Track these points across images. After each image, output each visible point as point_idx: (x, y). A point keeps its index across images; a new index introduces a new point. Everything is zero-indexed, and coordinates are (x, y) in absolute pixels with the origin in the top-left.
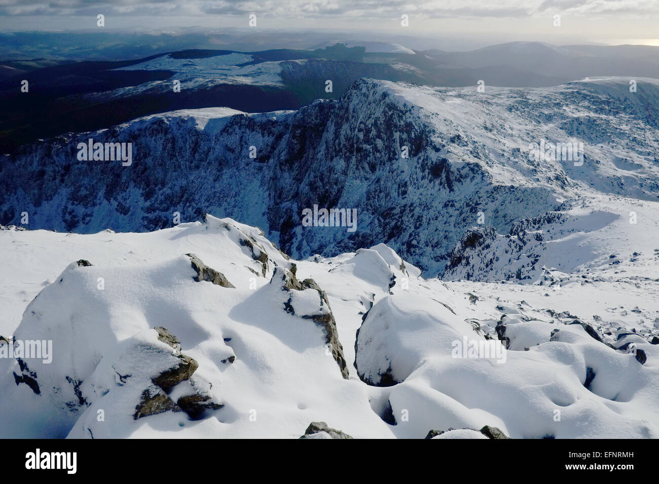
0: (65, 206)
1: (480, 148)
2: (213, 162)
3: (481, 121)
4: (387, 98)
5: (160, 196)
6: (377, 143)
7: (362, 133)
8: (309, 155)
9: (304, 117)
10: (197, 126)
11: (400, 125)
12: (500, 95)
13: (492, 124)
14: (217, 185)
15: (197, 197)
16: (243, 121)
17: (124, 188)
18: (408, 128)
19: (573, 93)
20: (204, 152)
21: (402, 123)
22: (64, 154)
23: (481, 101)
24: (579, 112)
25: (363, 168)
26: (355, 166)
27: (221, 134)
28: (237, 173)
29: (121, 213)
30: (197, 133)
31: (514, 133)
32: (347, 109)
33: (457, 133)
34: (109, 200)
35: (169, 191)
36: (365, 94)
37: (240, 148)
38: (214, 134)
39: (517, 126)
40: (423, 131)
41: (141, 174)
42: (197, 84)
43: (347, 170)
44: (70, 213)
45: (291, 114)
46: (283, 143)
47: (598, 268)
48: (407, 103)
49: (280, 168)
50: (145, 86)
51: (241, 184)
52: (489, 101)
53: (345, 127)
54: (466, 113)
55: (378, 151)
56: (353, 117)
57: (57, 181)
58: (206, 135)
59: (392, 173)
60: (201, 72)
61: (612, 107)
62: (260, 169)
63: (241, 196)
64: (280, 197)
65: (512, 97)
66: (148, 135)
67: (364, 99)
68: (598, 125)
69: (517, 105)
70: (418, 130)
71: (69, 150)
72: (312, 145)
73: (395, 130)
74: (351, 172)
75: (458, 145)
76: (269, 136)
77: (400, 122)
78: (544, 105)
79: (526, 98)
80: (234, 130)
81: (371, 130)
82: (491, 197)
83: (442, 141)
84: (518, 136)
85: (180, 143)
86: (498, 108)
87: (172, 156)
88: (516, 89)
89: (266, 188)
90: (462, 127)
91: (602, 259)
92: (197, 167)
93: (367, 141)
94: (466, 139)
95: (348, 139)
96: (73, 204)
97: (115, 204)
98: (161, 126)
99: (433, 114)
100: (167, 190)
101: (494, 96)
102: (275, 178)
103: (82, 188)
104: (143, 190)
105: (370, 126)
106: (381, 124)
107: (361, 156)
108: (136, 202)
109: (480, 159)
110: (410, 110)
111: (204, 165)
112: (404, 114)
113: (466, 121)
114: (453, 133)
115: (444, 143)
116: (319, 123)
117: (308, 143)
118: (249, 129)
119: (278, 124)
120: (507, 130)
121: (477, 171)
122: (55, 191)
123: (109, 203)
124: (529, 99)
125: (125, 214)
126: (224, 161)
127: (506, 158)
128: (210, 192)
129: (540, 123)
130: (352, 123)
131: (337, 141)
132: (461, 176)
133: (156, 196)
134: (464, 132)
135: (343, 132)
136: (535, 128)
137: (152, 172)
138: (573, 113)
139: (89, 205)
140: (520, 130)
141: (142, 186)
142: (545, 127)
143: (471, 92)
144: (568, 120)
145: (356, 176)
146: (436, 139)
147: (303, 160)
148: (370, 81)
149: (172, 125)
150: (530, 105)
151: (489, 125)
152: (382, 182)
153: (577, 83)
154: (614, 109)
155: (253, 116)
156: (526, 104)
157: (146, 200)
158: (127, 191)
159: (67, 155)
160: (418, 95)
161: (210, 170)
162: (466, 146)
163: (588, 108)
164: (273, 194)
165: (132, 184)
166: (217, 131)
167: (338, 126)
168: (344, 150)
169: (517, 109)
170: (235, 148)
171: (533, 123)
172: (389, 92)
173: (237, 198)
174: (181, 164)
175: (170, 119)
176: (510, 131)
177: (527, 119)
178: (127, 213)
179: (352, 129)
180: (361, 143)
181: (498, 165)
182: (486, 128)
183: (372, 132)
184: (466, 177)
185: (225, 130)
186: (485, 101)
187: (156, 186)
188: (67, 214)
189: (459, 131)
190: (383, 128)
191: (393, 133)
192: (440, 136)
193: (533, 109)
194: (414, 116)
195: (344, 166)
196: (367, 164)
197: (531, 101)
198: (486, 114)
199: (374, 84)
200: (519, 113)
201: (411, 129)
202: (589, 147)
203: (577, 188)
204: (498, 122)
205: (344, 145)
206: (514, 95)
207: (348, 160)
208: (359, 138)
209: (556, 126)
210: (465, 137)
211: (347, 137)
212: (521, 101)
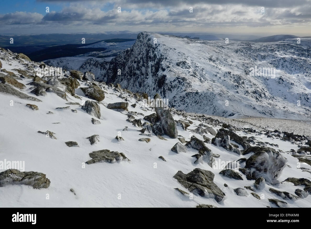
1: (199, 70)
3: (208, 56)
4: (149, 41)
6: (142, 69)
7: (136, 64)
8: (119, 80)
11: (152, 57)
13: (217, 58)
19: (284, 45)
23: (218, 46)
24: (286, 54)
25: (136, 85)
26: (132, 85)
33: (184, 60)
39: (237, 60)
40: (160, 58)
43: (128, 87)
52: (224, 46)
55: (143, 74)
59: (144, 87)
65: (241, 45)
68: (297, 62)
69: (243, 49)
70: (158, 59)
73: (150, 60)
74: (130, 88)
75: (181, 67)
78: (262, 50)
81: (140, 62)
82: (183, 101)
83: (170, 64)
86: (228, 50)
93: (138, 69)
94: (190, 65)
95: (129, 68)
99: (171, 49)
105: (139, 59)
106: (144, 57)
107: (135, 78)
109: (195, 77)
110: (157, 47)
112: (155, 50)
113: (196, 55)
114: (181, 60)
118: (95, 66)
120: (228, 62)
121: (182, 83)
124: (252, 47)
127: (218, 77)
129: (256, 60)
132: (172, 87)
134: (192, 60)
136: (251, 62)
138: (282, 55)
140: (238, 63)
142: (259, 62)
144: (277, 59)
145: (132, 90)
146: (165, 63)
148: (145, 33)
150: (252, 50)
151: (214, 58)
153: (289, 40)
156: (250, 49)
162: (188, 68)
163: (293, 53)
168: (127, 75)
169: (242, 52)
171: (251, 60)
176: (231, 63)
177: (247, 57)
179: (132, 62)
180: (135, 70)
181: (209, 81)
182: (210, 59)
185: (82, 67)
186: (220, 46)
189: (187, 59)
190: (145, 59)
191: (149, 62)
192: (169, 61)
193: (253, 52)
194: (158, 50)
195: (126, 84)
196: (138, 83)
197: (253, 48)
198: (216, 52)
199: (147, 35)
200: (242, 54)
201: (156, 58)
202: (288, 75)
203: (272, 100)
204: (224, 57)
205: (127, 72)
206: (243, 44)
207: (129, 80)
208: (134, 67)
209: (267, 62)
210: (189, 63)
211: (129, 67)
212: (246, 47)
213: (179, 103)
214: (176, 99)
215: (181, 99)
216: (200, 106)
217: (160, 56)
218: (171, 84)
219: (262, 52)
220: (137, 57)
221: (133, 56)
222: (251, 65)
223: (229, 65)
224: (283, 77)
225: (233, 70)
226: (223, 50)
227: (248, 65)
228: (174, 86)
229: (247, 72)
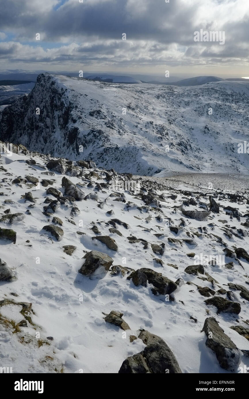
1: (117, 120)
3: (126, 103)
4: (53, 85)
6: (46, 120)
11: (59, 105)
13: (137, 105)
19: (208, 89)
23: (136, 91)
24: (210, 100)
25: (40, 141)
26: (35, 140)
31: (156, 112)
33: (98, 109)
39: (159, 107)
40: (68, 107)
43: (29, 143)
48: (63, 88)
52: (143, 91)
53: (29, 110)
55: (48, 127)
59: (51, 143)
61: (235, 98)
65: (162, 90)
67: (41, 88)
68: (222, 109)
69: (165, 95)
70: (66, 107)
73: (55, 109)
74: (33, 145)
75: (96, 118)
77: (59, 103)
78: (186, 95)
81: (43, 111)
82: (101, 158)
83: (81, 114)
86: (149, 96)
90: (106, 105)
93: (41, 120)
94: (106, 114)
99: (82, 95)
101: (148, 89)
105: (42, 108)
106: (48, 106)
107: (38, 132)
109: (112, 128)
110: (64, 93)
113: (112, 102)
114: (95, 109)
115: (82, 116)
117: (15, 126)
120: (149, 110)
121: (98, 137)
124: (175, 91)
127: (139, 128)
129: (180, 106)
130: (32, 107)
132: (86, 142)
134: (107, 109)
136: (174, 110)
138: (206, 101)
140: (161, 110)
142: (182, 110)
143: (131, 86)
144: (202, 105)
146: (75, 113)
147: (11, 138)
150: (175, 95)
151: (133, 105)
153: (213, 83)
156: (172, 94)
162: (103, 118)
163: (218, 99)
168: (27, 128)
169: (164, 97)
171: (174, 106)
172: (55, 81)
176: (152, 111)
177: (170, 104)
180: (37, 122)
181: (129, 134)
182: (129, 107)
183: (44, 113)
184: (90, 142)
186: (139, 91)
189: (102, 108)
190: (49, 108)
191: (54, 112)
192: (81, 110)
193: (176, 98)
194: (66, 96)
195: (27, 140)
196: (42, 138)
197: (176, 93)
198: (135, 99)
199: (49, 77)
200: (164, 100)
201: (63, 107)
202: (214, 123)
203: (199, 152)
204: (144, 104)
205: (27, 124)
206: (164, 89)
207: (30, 135)
208: (36, 118)
209: (192, 109)
210: (105, 112)
211: (29, 118)
212: (168, 92)
213: (96, 161)
214: (92, 157)
215: (99, 156)
216: (122, 163)
217: (68, 104)
218: (84, 139)
219: (186, 97)
220: (39, 105)
221: (33, 104)
222: (175, 113)
223: (150, 113)
224: (209, 126)
225: (155, 119)
226: (142, 96)
227: (172, 113)
228: (89, 141)
229: (170, 121)
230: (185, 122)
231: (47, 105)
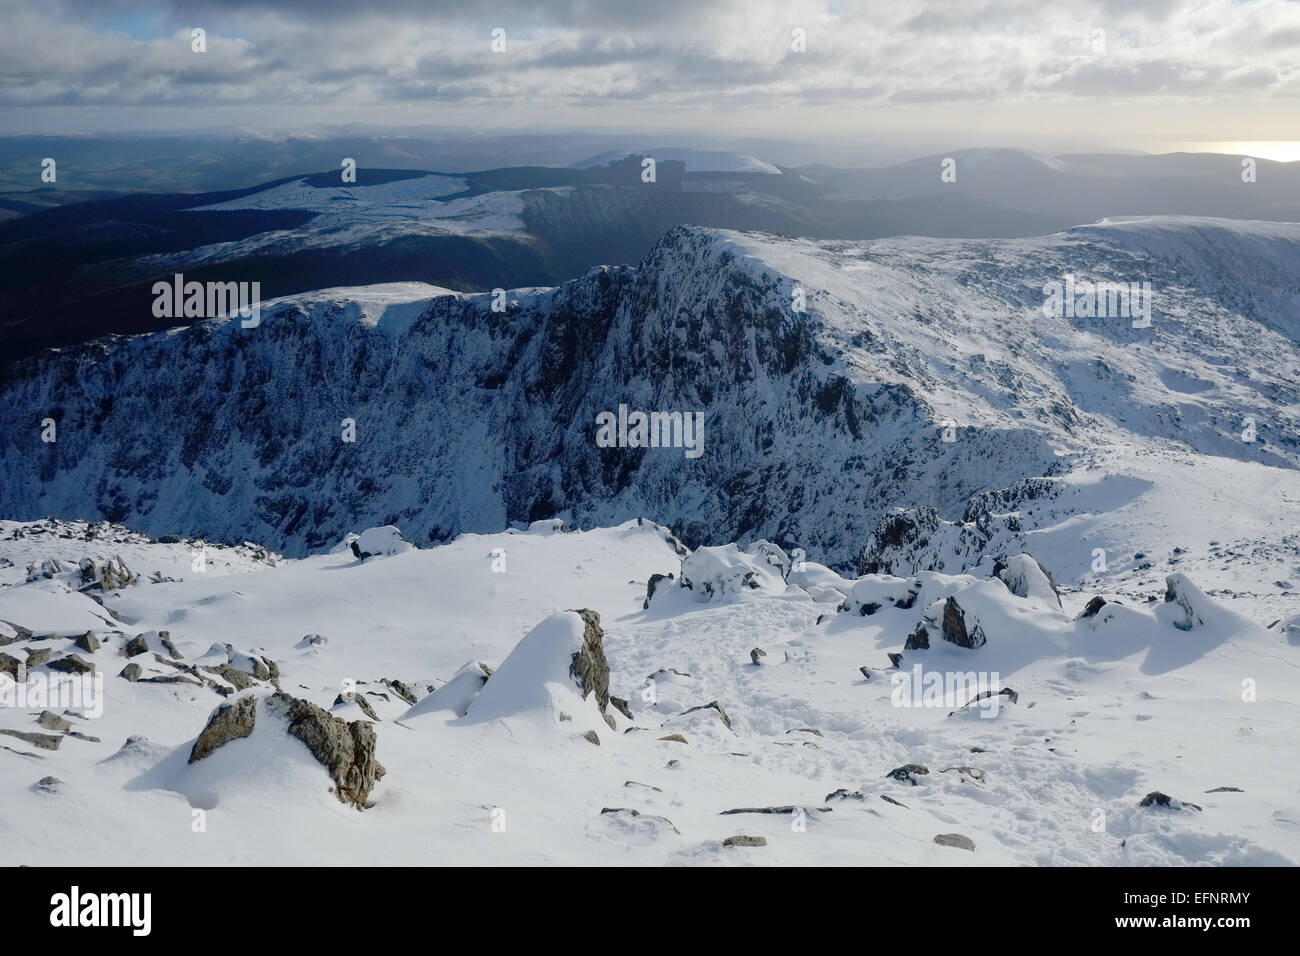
0: (101, 479)
1: (908, 355)
2: (396, 389)
3: (909, 305)
4: (730, 263)
5: (291, 457)
6: (712, 348)
7: (684, 329)
8: (581, 372)
9: (571, 300)
10: (363, 320)
11: (757, 315)
12: (943, 253)
13: (931, 310)
14: (404, 434)
15: (364, 458)
16: (454, 309)
17: (220, 440)
18: (772, 320)
19: (1080, 247)
20: (377, 370)
21: (760, 310)
22: (101, 376)
23: (909, 267)
25: (687, 397)
26: (672, 394)
27: (411, 335)
28: (443, 410)
29: (214, 491)
30: (364, 333)
31: (972, 325)
32: (655, 285)
33: (864, 328)
34: (189, 466)
35: (309, 447)
36: (687, 255)
37: (447, 361)
38: (396, 334)
39: (977, 312)
40: (799, 325)
41: (253, 414)
42: (360, 235)
43: (657, 401)
44: (112, 493)
45: (547, 292)
46: (532, 350)
47: (1114, 577)
48: (768, 273)
49: (527, 397)
50: (258, 240)
51: (450, 430)
52: (924, 265)
53: (652, 319)
54: (881, 289)
55: (716, 364)
56: (666, 299)
57: (87, 430)
58: (382, 336)
59: (744, 406)
60: (367, 212)
61: (1154, 273)
62: (488, 400)
63: (451, 453)
64: (526, 455)
65: (966, 257)
66: (267, 337)
67: (686, 265)
69: (977, 272)
70: (792, 324)
71: (111, 368)
72: (589, 353)
73: (747, 323)
75: (867, 350)
76: (503, 338)
77: (756, 308)
78: (1028, 271)
79: (992, 259)
80: (436, 327)
81: (702, 324)
82: (933, 448)
83: (838, 343)
84: (978, 330)
85: (330, 352)
86: (942, 279)
87: (316, 378)
88: (973, 241)
89: (499, 437)
90: (874, 316)
91: (1122, 561)
92: (365, 399)
93: (694, 345)
94: (881, 339)
95: (657, 341)
96: (118, 474)
97: (201, 473)
98: (294, 320)
99: (818, 293)
100: (305, 445)
101: (934, 256)
102: (516, 419)
103: (138, 443)
104: (257, 445)
105: (699, 317)
106: (720, 312)
107: (683, 374)
108: (245, 469)
109: (909, 376)
110: (775, 286)
111: (378, 395)
112: (764, 294)
113: (880, 305)
114: (857, 328)
115: (840, 347)
116: (600, 311)
117: (580, 349)
118: (466, 323)
119: (522, 314)
120: (959, 321)
122: (83, 451)
123: (191, 471)
124: (998, 261)
125: (222, 493)
126: (417, 387)
127: (958, 373)
128: (389, 447)
129: (1020, 305)
130: (665, 311)
131: (637, 346)
132: (875, 410)
133: (283, 456)
134: (879, 325)
135: (647, 329)
136: (1011, 316)
137: (276, 410)
139: (151, 476)
140: (983, 320)
141: (256, 437)
142: (1029, 314)
143: (888, 250)
146: (825, 341)
147: (571, 381)
148: (696, 230)
149: (315, 319)
150: (1001, 271)
151: (924, 312)
152: (725, 424)
153: (1086, 228)
154: (1156, 276)
155: (472, 298)
156: (992, 269)
157: (263, 465)
158: (227, 446)
159: (107, 378)
160: (789, 257)
161: (388, 404)
162: (882, 351)
163: (1110, 277)
164: (513, 449)
165: (236, 434)
166: (401, 329)
167: (638, 317)
168: (650, 363)
169: (977, 281)
170: (439, 361)
171: (1008, 306)
172: (734, 252)
173: (442, 458)
174: (334, 393)
175: (311, 306)
176: (965, 323)
177: (996, 299)
178: (227, 491)
179: (666, 323)
180: (683, 348)
181: (943, 387)
182: (919, 318)
183: (703, 328)
184: (884, 411)
185: (418, 327)
186: (916, 266)
187: (283, 438)
188: (106, 495)
189: (868, 324)
190: (724, 319)
191: (744, 329)
192: (832, 333)
193: (1006, 280)
194: (782, 296)
195: (651, 393)
196: (695, 389)
198: (920, 291)
199: (705, 237)
200: (981, 287)
201: (778, 321)
202: (1114, 350)
203: (1094, 428)
204: (942, 305)
206: (971, 254)
207: (658, 381)
208: (678, 339)
210: (879, 334)
211: (657, 338)
212: (983, 264)
213: (921, 455)
214: (912, 446)
215: (927, 446)
218: (869, 403)
220: (687, 308)
221: (670, 306)
222: (1015, 324)
223: (963, 329)
224: (1106, 359)
225: (979, 344)
226: (927, 279)
227: (1009, 325)
228: (883, 409)
229: (1013, 349)
230: (1045, 350)
231: (716, 309)
